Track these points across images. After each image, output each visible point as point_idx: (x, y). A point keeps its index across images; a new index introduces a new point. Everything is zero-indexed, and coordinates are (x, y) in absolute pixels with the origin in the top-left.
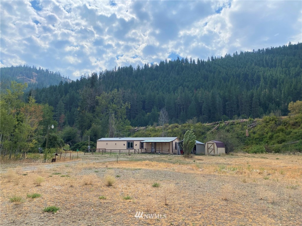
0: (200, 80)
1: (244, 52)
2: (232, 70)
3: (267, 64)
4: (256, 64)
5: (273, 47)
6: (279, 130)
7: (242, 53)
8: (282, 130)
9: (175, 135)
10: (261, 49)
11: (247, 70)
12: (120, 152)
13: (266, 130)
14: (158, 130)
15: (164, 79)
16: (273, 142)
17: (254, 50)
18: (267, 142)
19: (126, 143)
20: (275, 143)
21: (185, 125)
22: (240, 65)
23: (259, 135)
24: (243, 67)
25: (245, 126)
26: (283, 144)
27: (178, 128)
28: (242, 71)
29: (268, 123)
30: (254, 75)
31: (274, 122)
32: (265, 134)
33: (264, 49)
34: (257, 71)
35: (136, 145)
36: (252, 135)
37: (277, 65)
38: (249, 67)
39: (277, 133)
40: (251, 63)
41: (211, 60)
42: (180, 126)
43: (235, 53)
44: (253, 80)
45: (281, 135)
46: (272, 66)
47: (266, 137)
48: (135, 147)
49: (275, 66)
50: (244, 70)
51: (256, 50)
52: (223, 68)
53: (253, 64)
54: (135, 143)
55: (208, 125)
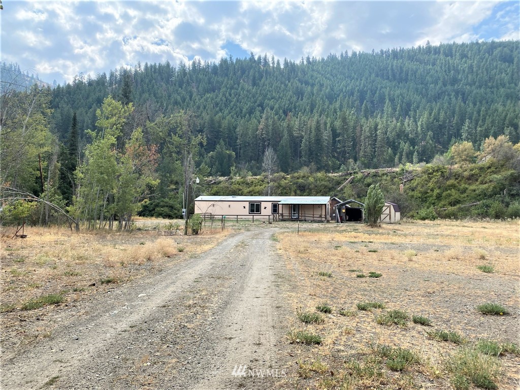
0: (291, 97)
1: (358, 53)
2: (340, 84)
3: (394, 76)
4: (377, 76)
5: (403, 48)
6: (449, 186)
7: (354, 54)
8: (453, 186)
9: (285, 191)
10: (384, 50)
11: (364, 83)
12: (237, 218)
13: (431, 185)
14: (252, 182)
15: (231, 91)
16: (443, 203)
17: (373, 50)
18: (433, 203)
19: (247, 205)
20: (445, 205)
21: (296, 175)
22: (353, 74)
23: (420, 192)
24: (357, 79)
25: (397, 179)
26: (458, 206)
27: (285, 179)
28: (357, 86)
29: (431, 176)
30: (375, 93)
31: (440, 173)
32: (429, 191)
33: (389, 50)
34: (379, 86)
35: (265, 208)
36: (411, 193)
37: (409, 77)
38: (367, 79)
39: (447, 190)
40: (370, 73)
41: (305, 63)
42: (288, 176)
43: (344, 53)
44: (372, 102)
45: (453, 194)
46: (401, 80)
47: (431, 196)
48: (263, 211)
49: (406, 80)
50: (360, 84)
51: (378, 51)
52: (326, 78)
53: (373, 75)
54: (263, 205)
55: (335, 177)
